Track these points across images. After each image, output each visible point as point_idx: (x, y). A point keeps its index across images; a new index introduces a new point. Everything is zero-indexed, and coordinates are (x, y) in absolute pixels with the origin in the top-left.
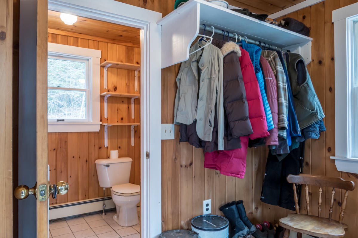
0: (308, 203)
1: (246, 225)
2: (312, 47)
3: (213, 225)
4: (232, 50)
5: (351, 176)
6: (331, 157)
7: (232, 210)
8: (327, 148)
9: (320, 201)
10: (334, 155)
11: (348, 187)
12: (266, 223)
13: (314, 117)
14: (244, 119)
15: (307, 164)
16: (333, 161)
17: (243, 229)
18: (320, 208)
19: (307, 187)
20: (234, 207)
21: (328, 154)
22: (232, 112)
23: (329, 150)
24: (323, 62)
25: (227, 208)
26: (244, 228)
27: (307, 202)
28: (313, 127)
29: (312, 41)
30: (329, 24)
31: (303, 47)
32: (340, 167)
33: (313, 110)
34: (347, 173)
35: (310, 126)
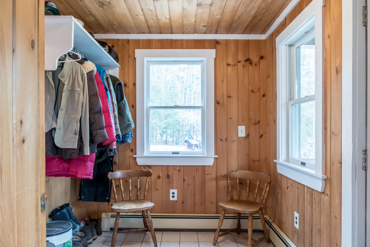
0: (123, 192)
1: (77, 224)
2: (119, 71)
3: (57, 229)
4: (92, 69)
5: (146, 167)
6: (134, 156)
7: (64, 213)
8: (130, 149)
9: (131, 188)
10: (136, 154)
11: (148, 174)
12: (86, 219)
13: (129, 127)
14: (102, 128)
15: (115, 163)
16: (135, 158)
17: (75, 227)
18: (130, 193)
19: (121, 180)
20: (65, 210)
21: (131, 154)
22: (95, 122)
23: (132, 151)
24: (128, 85)
25: (59, 213)
26: (77, 226)
27: (121, 191)
28: (128, 134)
29: (119, 67)
30: (132, 58)
31: (112, 70)
32: (140, 162)
33: (129, 122)
34: (144, 166)
35: (126, 134)
